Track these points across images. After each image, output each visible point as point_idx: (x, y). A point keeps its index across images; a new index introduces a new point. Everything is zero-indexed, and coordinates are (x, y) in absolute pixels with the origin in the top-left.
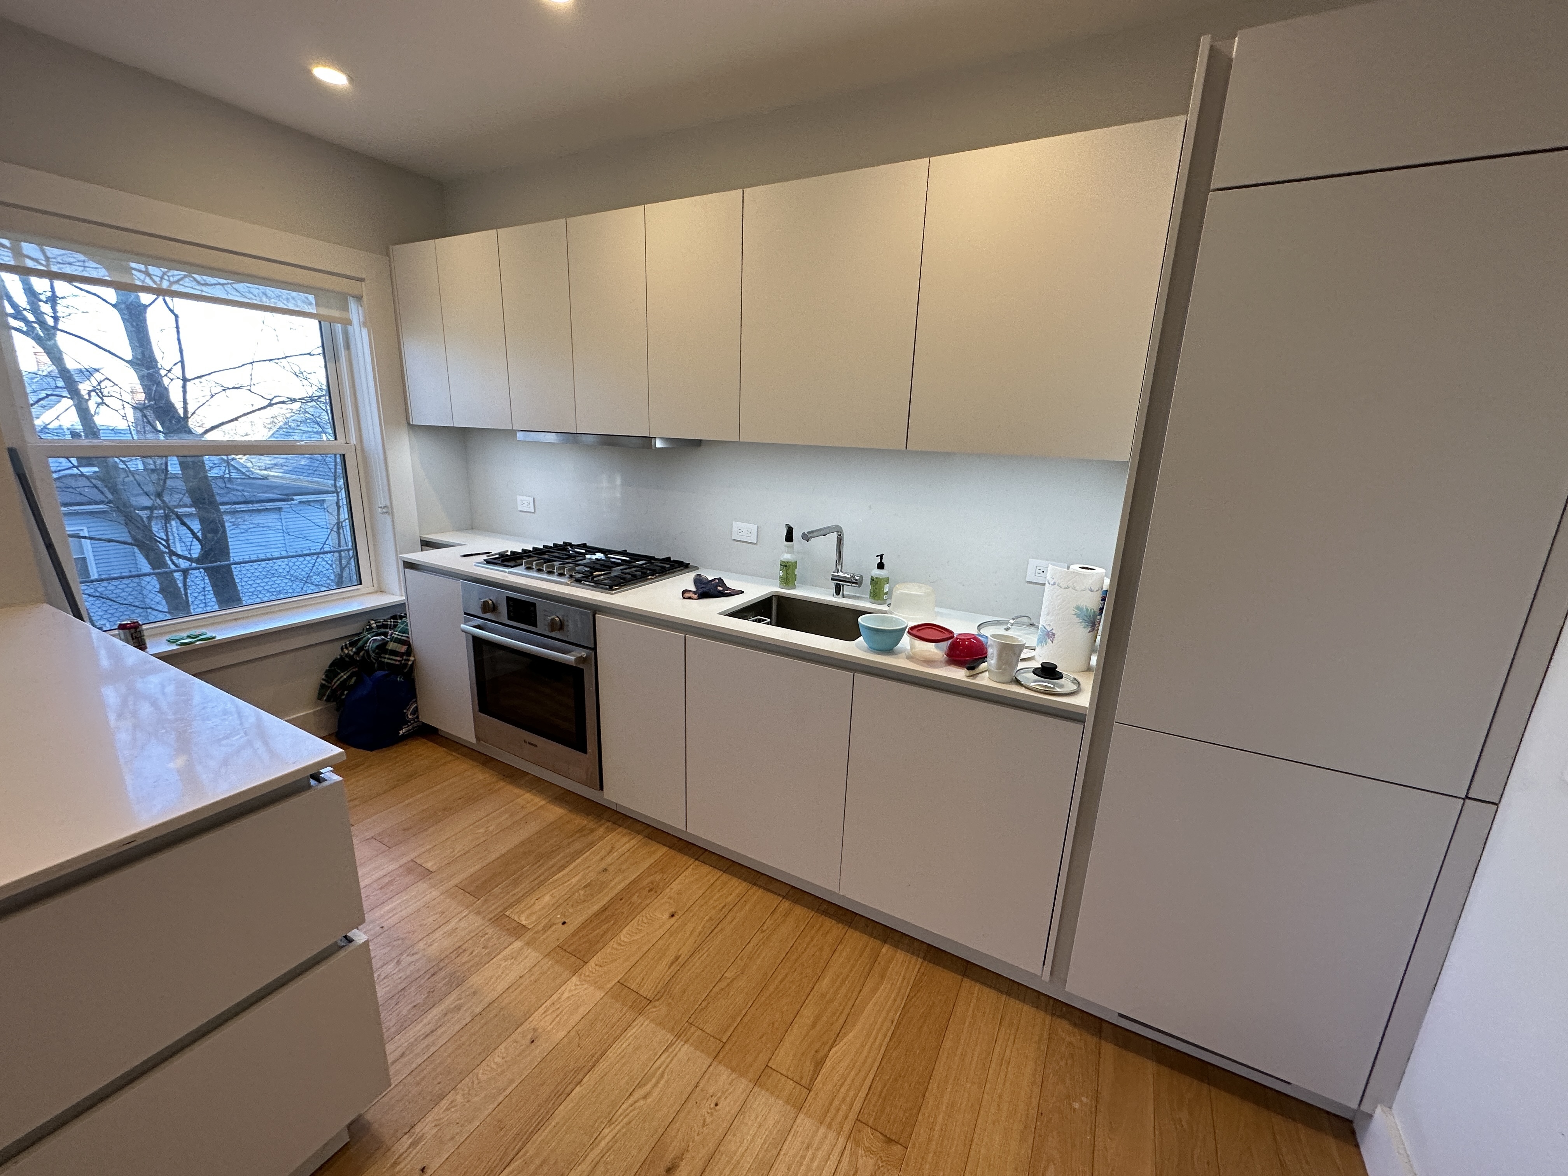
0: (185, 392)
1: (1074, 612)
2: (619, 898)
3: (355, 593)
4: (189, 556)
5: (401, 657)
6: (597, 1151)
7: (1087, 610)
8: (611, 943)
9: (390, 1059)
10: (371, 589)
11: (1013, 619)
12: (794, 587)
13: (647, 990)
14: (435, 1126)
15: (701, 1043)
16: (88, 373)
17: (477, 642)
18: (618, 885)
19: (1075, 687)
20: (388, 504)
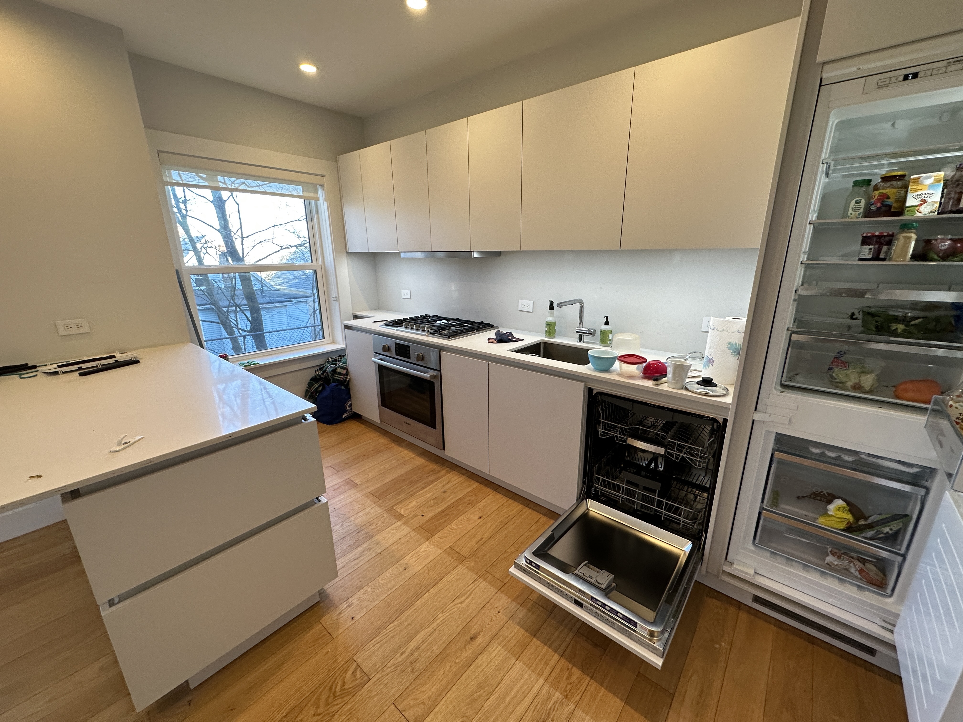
0: (242, 244)
1: (727, 346)
2: (452, 506)
3: (323, 343)
4: (246, 329)
5: (344, 376)
6: (435, 624)
7: (736, 344)
8: (447, 528)
9: (338, 568)
10: (330, 342)
11: (690, 354)
12: (554, 337)
13: (465, 553)
14: (358, 600)
15: (492, 582)
16: (200, 239)
17: (381, 368)
18: (451, 500)
19: (724, 392)
20: (337, 295)
